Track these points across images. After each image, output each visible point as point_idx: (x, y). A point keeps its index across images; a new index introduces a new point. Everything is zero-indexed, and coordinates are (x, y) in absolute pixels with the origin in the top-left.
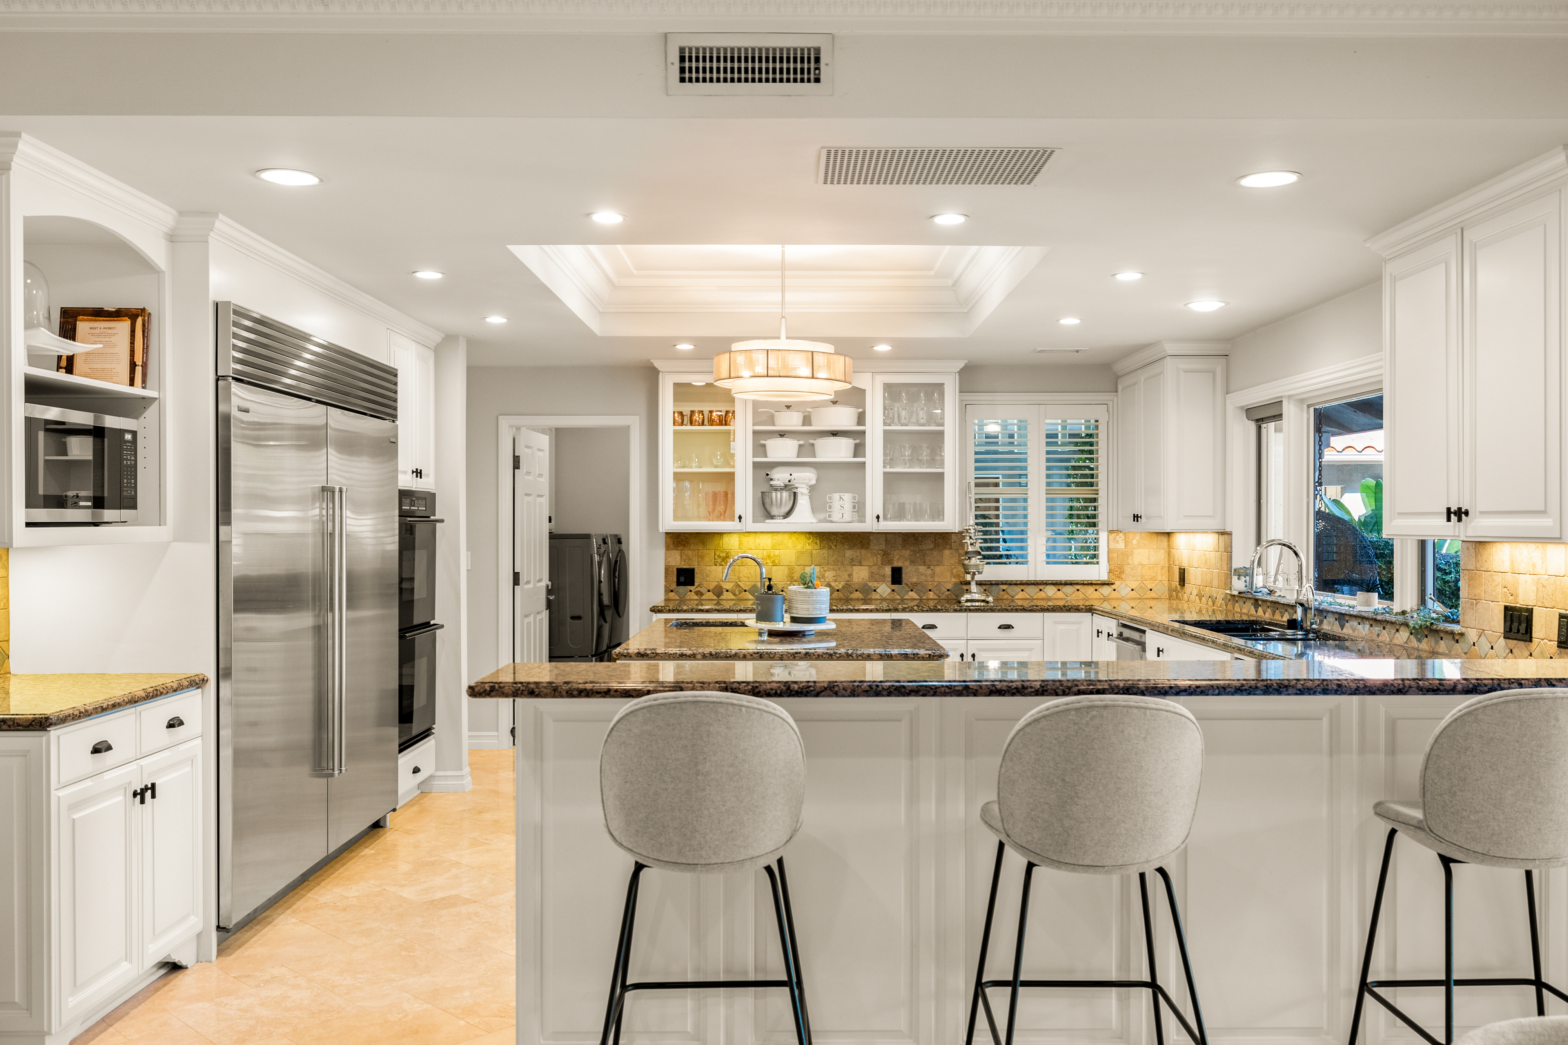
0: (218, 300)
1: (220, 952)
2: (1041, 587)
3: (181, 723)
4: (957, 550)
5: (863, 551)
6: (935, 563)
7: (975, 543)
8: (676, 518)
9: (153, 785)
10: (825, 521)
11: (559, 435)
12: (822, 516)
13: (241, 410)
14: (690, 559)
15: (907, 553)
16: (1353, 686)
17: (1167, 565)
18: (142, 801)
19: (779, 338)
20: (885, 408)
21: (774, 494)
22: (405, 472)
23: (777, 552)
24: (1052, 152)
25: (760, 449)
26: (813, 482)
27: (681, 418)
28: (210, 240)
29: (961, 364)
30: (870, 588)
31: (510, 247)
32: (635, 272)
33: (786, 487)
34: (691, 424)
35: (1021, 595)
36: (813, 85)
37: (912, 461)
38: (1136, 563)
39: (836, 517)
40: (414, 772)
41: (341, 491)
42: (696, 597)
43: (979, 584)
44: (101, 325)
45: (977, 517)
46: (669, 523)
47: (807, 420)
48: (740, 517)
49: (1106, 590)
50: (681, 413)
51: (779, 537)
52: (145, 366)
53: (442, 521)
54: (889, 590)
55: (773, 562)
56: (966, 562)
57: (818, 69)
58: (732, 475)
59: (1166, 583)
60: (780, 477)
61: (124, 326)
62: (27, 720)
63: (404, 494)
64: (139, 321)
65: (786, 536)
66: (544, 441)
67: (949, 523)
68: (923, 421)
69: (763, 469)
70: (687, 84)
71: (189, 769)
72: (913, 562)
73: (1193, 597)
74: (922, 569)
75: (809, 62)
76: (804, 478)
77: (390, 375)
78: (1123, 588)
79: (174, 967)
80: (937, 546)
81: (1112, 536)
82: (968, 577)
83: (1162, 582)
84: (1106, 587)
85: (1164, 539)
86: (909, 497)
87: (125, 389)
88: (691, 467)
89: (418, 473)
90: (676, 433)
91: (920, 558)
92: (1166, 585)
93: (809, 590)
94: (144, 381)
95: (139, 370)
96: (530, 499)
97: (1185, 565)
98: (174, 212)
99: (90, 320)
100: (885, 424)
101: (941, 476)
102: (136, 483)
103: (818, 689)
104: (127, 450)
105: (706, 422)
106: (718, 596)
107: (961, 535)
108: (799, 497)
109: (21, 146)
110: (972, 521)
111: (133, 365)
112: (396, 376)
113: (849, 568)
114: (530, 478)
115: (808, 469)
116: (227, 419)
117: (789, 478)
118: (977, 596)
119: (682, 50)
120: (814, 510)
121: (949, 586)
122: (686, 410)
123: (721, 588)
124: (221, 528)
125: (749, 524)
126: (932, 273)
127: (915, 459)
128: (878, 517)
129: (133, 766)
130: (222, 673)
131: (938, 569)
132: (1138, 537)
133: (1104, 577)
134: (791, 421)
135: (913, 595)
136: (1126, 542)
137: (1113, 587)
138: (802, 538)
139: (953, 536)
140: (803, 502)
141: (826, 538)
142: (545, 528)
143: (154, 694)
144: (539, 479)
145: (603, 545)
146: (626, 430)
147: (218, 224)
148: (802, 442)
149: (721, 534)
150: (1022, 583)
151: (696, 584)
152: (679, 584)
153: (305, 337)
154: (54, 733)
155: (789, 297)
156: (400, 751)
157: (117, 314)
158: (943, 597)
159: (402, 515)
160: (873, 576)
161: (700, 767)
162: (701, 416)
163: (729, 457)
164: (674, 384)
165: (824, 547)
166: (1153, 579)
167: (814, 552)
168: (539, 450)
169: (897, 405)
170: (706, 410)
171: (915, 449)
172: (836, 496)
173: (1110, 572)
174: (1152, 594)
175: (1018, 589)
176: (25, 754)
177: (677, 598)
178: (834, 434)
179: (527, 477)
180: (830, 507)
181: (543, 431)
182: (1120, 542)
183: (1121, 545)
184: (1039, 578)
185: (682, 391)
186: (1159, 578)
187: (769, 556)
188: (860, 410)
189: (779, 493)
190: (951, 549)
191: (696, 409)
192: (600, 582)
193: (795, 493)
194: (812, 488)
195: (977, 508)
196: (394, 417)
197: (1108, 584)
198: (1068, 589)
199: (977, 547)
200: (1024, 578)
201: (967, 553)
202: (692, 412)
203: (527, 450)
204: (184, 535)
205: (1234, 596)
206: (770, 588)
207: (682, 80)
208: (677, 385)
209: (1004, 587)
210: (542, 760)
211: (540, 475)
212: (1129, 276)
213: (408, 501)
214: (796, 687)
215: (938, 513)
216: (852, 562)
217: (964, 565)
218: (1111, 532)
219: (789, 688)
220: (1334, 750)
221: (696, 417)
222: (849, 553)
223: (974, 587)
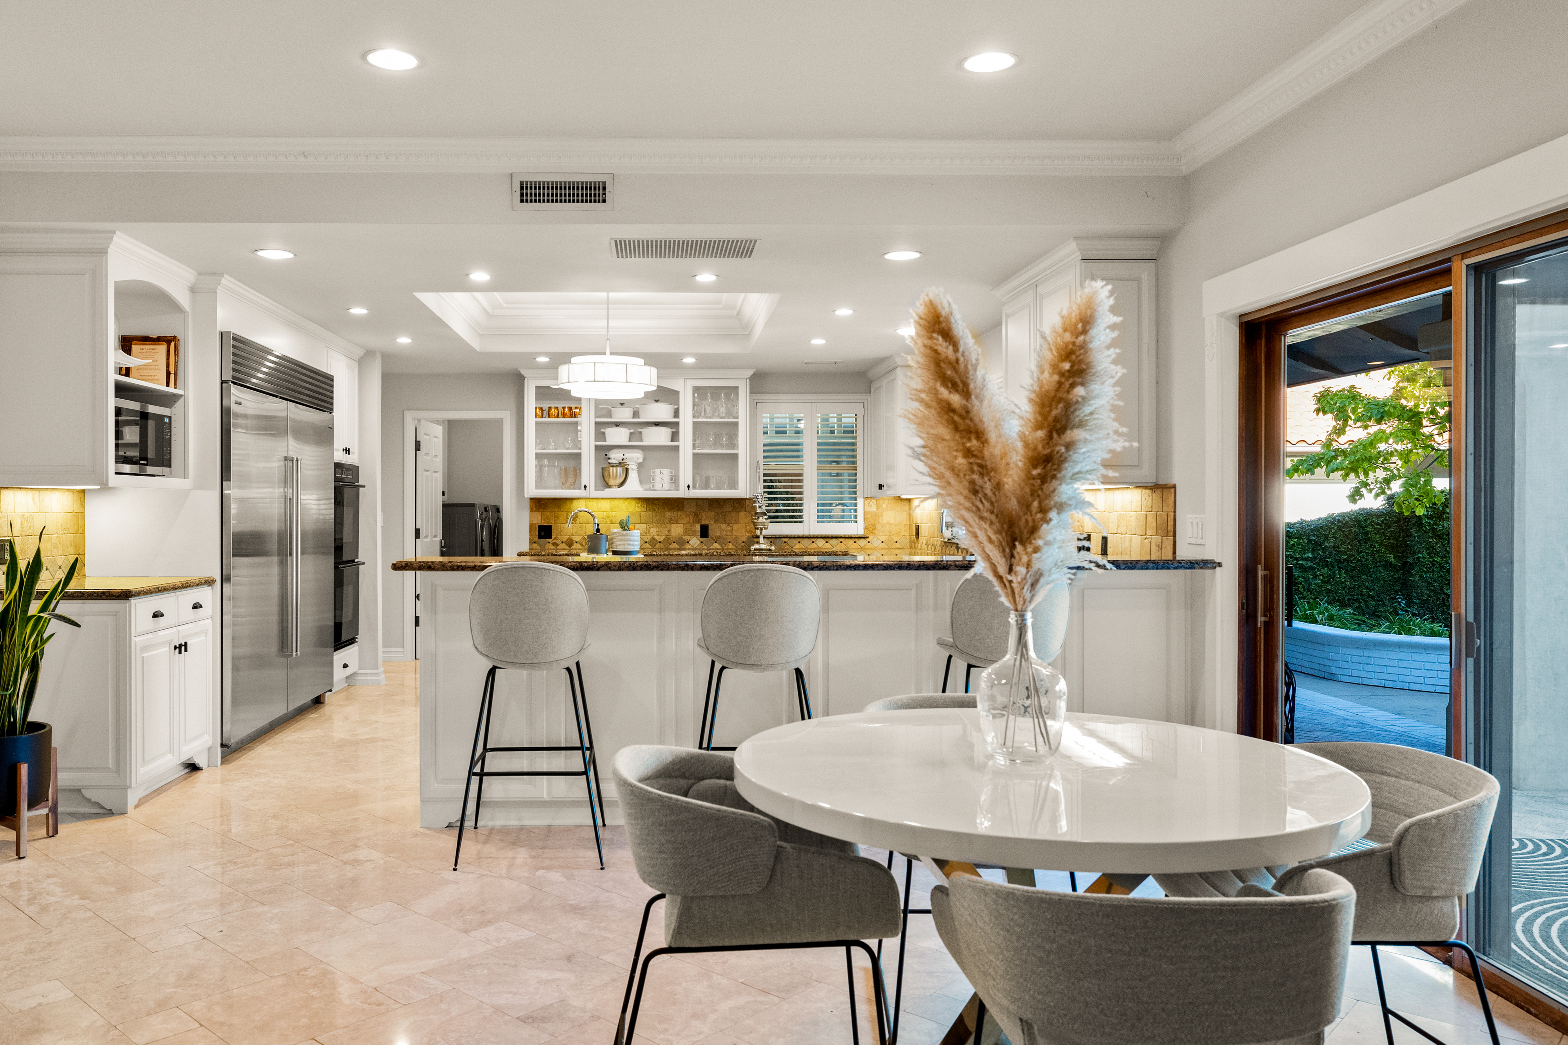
0: (222, 330)
1: (222, 763)
2: (814, 540)
3: (201, 606)
4: (750, 512)
5: (679, 513)
6: (733, 522)
7: (762, 505)
8: (537, 487)
9: (186, 643)
10: (650, 489)
11: (451, 426)
12: (647, 486)
13: (237, 403)
14: (548, 519)
15: (712, 514)
16: (917, 564)
17: (908, 523)
18: (180, 653)
19: (604, 354)
20: (694, 405)
21: (611, 469)
22: (338, 450)
23: (614, 513)
24: (755, 242)
25: (600, 435)
26: (641, 460)
27: (542, 412)
28: (218, 291)
29: (751, 372)
30: (684, 540)
31: (416, 294)
32: (505, 305)
33: (620, 464)
34: (549, 417)
35: (798, 546)
36: (601, 204)
37: (715, 445)
38: (885, 522)
39: (658, 486)
40: (344, 667)
41: (297, 461)
42: (553, 547)
43: (765, 537)
44: (148, 347)
45: (765, 487)
46: (532, 490)
47: (636, 414)
48: (585, 487)
49: (862, 542)
50: (541, 409)
51: (616, 502)
52: (176, 374)
53: (364, 486)
54: (699, 542)
55: (611, 521)
56: (756, 521)
57: (604, 194)
58: (580, 454)
59: (908, 537)
60: (615, 456)
61: (163, 347)
62: (117, 593)
63: (338, 466)
64: (172, 344)
65: (621, 501)
66: (439, 431)
67: (742, 491)
68: (724, 415)
69: (603, 451)
70: (525, 204)
71: (204, 638)
72: (716, 521)
73: (924, 546)
74: (723, 526)
75: (599, 189)
76: (634, 458)
77: (327, 380)
78: (875, 540)
79: (193, 767)
80: (734, 509)
81: (867, 502)
82: (758, 532)
83: (905, 535)
84: (862, 540)
85: (907, 504)
86: (714, 472)
87: (164, 388)
88: (549, 449)
89: (347, 451)
90: (537, 423)
91: (722, 518)
92: (908, 538)
93: (625, 532)
94: (175, 384)
95: (172, 376)
96: (428, 473)
97: (919, 523)
98: (195, 273)
99: (140, 344)
100: (694, 417)
101: (735, 457)
102: (171, 450)
103: (599, 566)
104: (166, 429)
105: (560, 415)
106: (570, 547)
107: (752, 500)
108: (630, 472)
109: (115, 238)
110: (761, 490)
111: (168, 374)
112: (332, 380)
113: (669, 525)
114: (428, 458)
115: (636, 450)
116: (228, 410)
117: (623, 457)
118: (764, 547)
119: (522, 183)
120: (641, 482)
121: (744, 539)
122: (545, 406)
123: (572, 540)
124: (224, 483)
125: (592, 492)
126: (721, 306)
127: (717, 443)
128: (689, 487)
129: (174, 630)
130: (225, 578)
131: (735, 526)
132: (887, 502)
133: (861, 532)
134: (624, 414)
135: (716, 545)
136: (877, 506)
137: (868, 540)
138: (633, 503)
139: (747, 501)
140: (633, 475)
141: (651, 503)
142: (439, 500)
143: (186, 586)
144: (434, 459)
145: (484, 513)
146: (500, 422)
147: (223, 281)
148: (632, 431)
149: (571, 499)
150: (799, 537)
151: (553, 537)
152: (540, 537)
153: (269, 352)
154: (133, 601)
155: (612, 323)
156: (335, 650)
157: (158, 340)
158: (740, 547)
159: (337, 480)
160: (686, 531)
161: (527, 605)
162: (556, 411)
163: (577, 443)
164: (536, 387)
165: (649, 510)
166: (898, 534)
167: (642, 513)
168: (435, 437)
169: (704, 402)
170: (560, 406)
171: (718, 437)
172: (658, 471)
173: (866, 528)
174: (898, 545)
175: (795, 541)
176: (115, 614)
177: (539, 547)
178: (657, 424)
179: (425, 457)
180: (653, 480)
181: (438, 422)
182: (873, 506)
183: (874, 509)
184: (812, 533)
185: (543, 392)
186: (903, 533)
187: (608, 517)
188: (676, 407)
189: (615, 469)
190: (745, 511)
191: (553, 406)
192: (482, 541)
193: (627, 469)
194: (640, 466)
195: (765, 481)
196: (331, 410)
197: (864, 538)
198: (834, 542)
199: (764, 509)
200: (801, 533)
201: (756, 513)
202: (550, 408)
203: (425, 437)
204: (200, 485)
205: (945, 542)
206: (598, 530)
207: (522, 201)
208: (538, 388)
209: (786, 540)
210: (436, 614)
211: (436, 456)
212: (844, 312)
213: (340, 471)
214: (586, 564)
215: (734, 485)
216: (671, 521)
217: (753, 522)
218: (866, 498)
219: (582, 565)
220: (918, 609)
221: (553, 411)
222: (668, 514)
223: (761, 540)
